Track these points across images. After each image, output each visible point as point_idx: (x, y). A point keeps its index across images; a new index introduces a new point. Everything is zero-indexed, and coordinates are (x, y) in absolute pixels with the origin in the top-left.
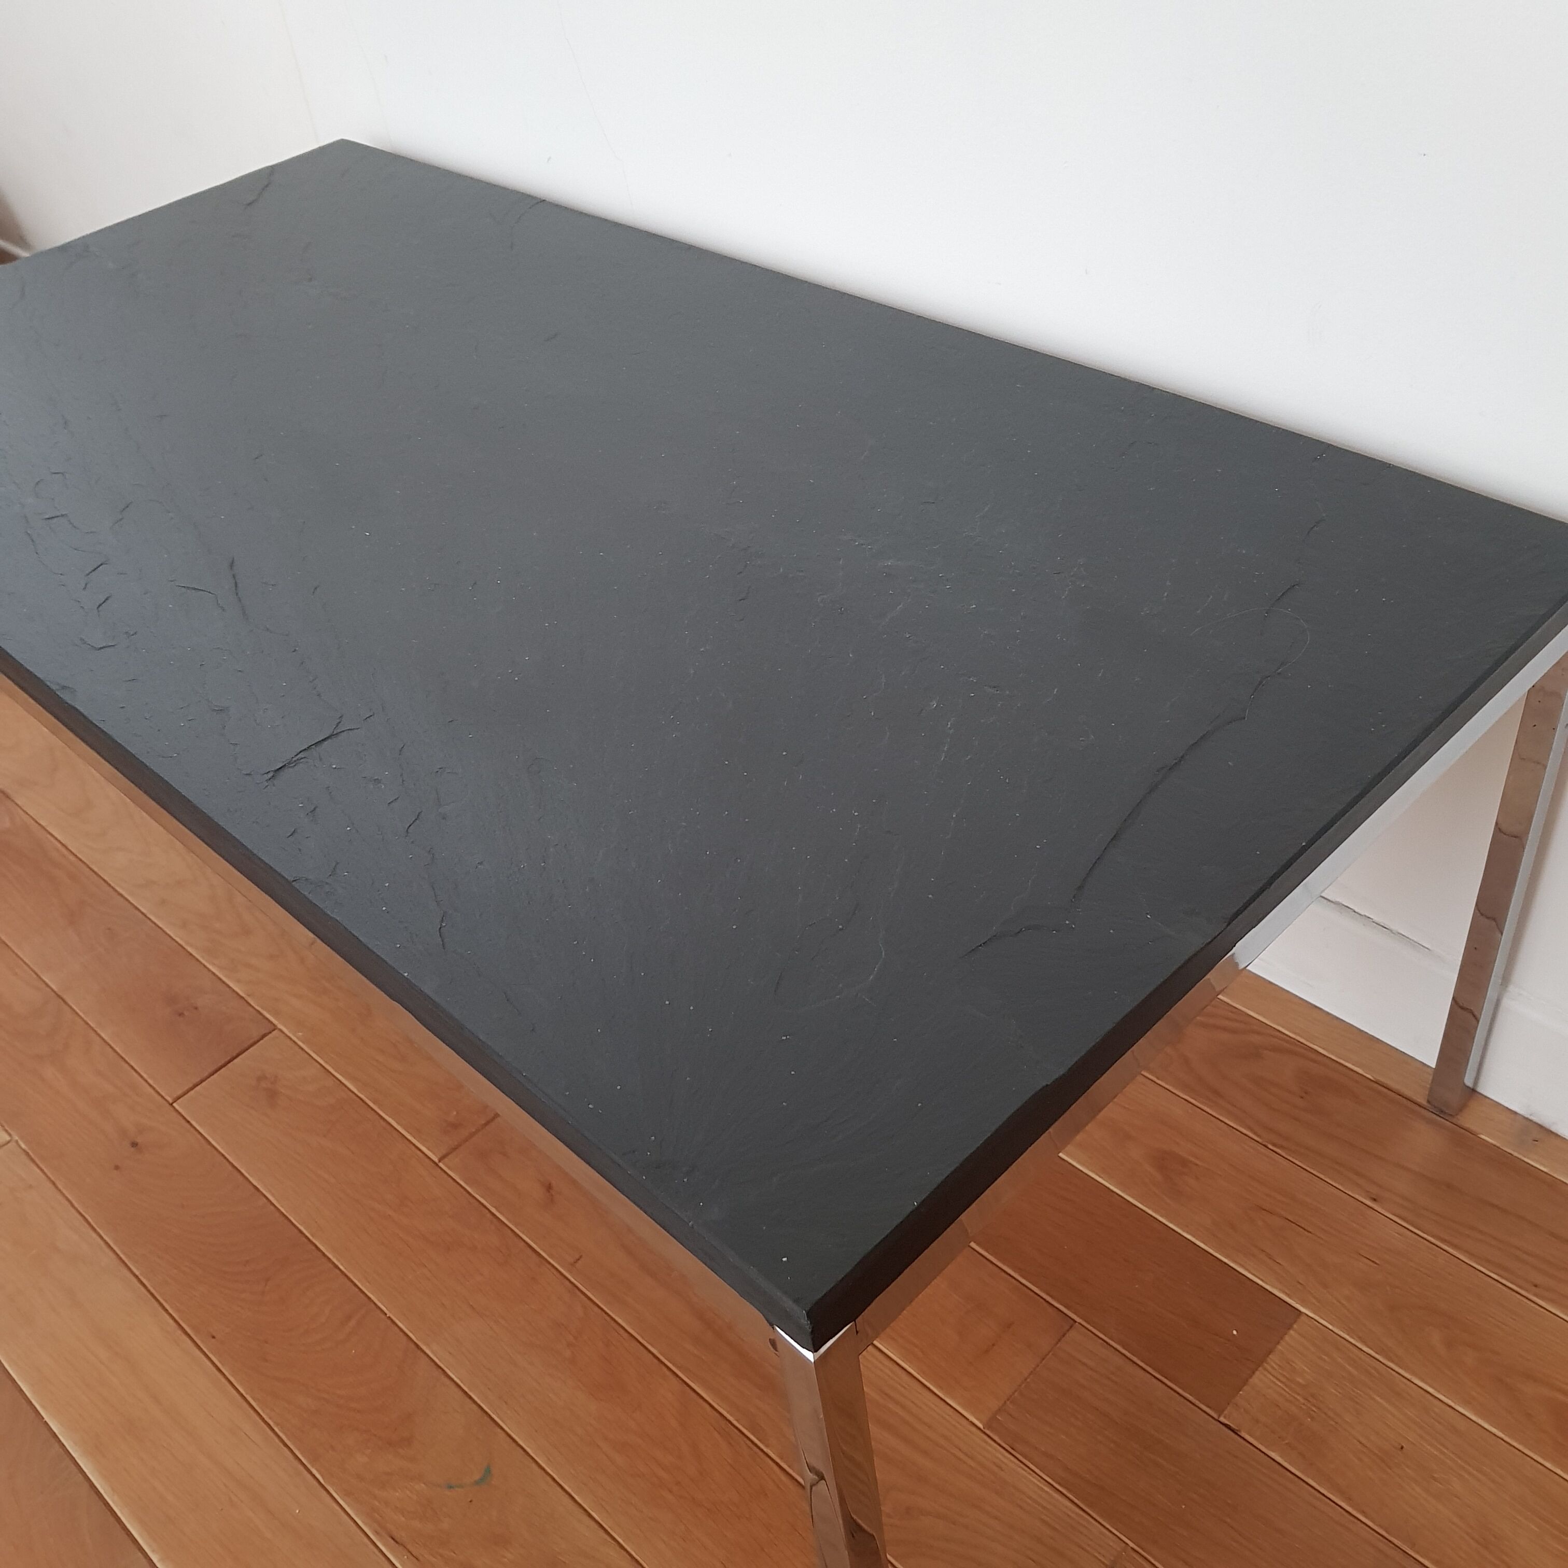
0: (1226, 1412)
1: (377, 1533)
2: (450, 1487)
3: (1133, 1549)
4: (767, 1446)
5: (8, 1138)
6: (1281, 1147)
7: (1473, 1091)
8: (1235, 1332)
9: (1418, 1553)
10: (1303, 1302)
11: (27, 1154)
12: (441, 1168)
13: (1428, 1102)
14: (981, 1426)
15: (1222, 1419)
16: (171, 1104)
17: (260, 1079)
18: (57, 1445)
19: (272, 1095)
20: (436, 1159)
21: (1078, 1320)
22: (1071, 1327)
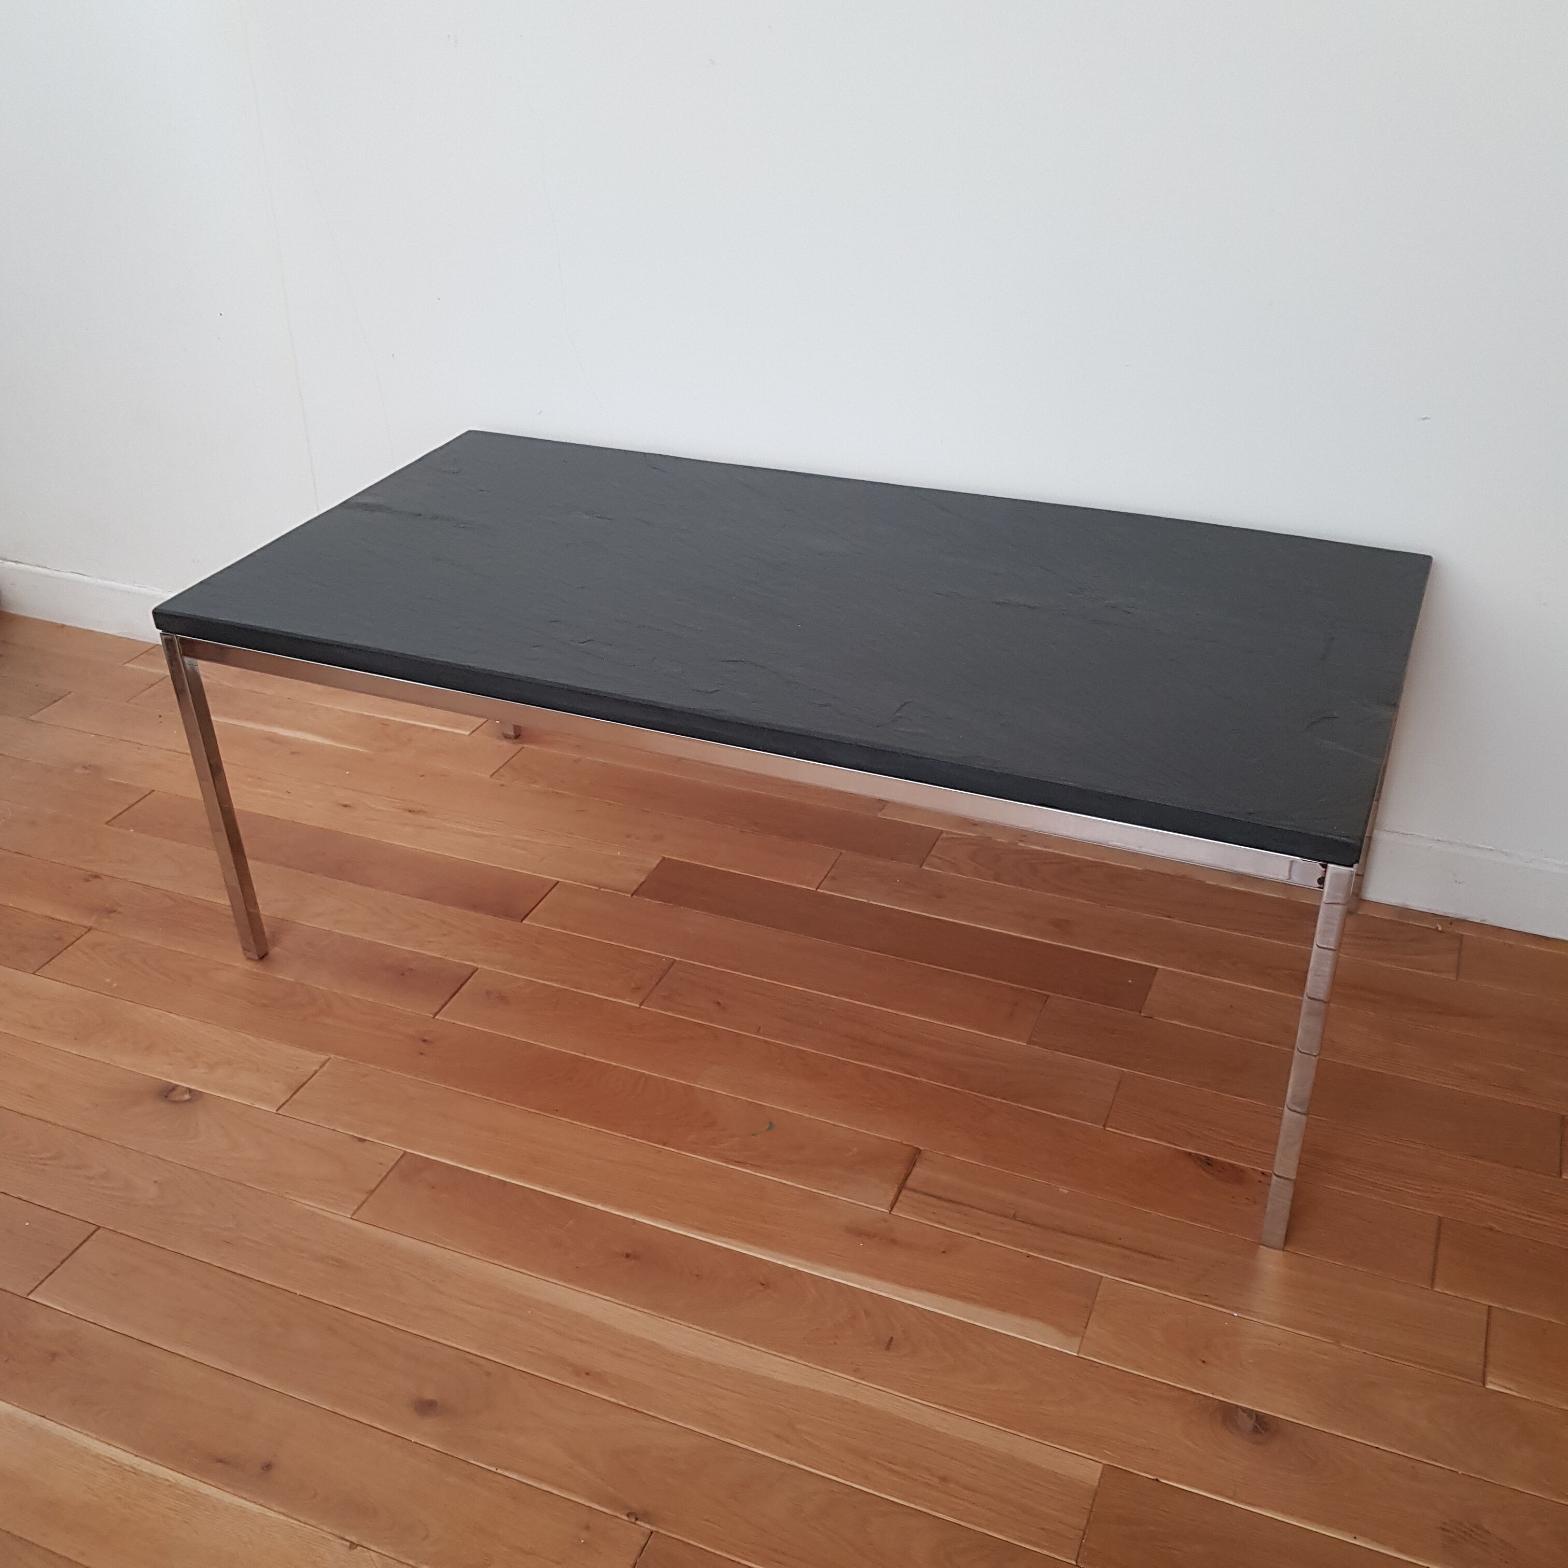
0: (1142, 1011)
1: (725, 1162)
2: (754, 1135)
5: (327, 1057)
8: (1130, 981)
10: (1156, 963)
12: (645, 1009)
14: (1026, 1045)
15: (1142, 1014)
16: (435, 1018)
19: (504, 1000)
20: (638, 1006)
21: (1050, 994)
22: (1048, 998)
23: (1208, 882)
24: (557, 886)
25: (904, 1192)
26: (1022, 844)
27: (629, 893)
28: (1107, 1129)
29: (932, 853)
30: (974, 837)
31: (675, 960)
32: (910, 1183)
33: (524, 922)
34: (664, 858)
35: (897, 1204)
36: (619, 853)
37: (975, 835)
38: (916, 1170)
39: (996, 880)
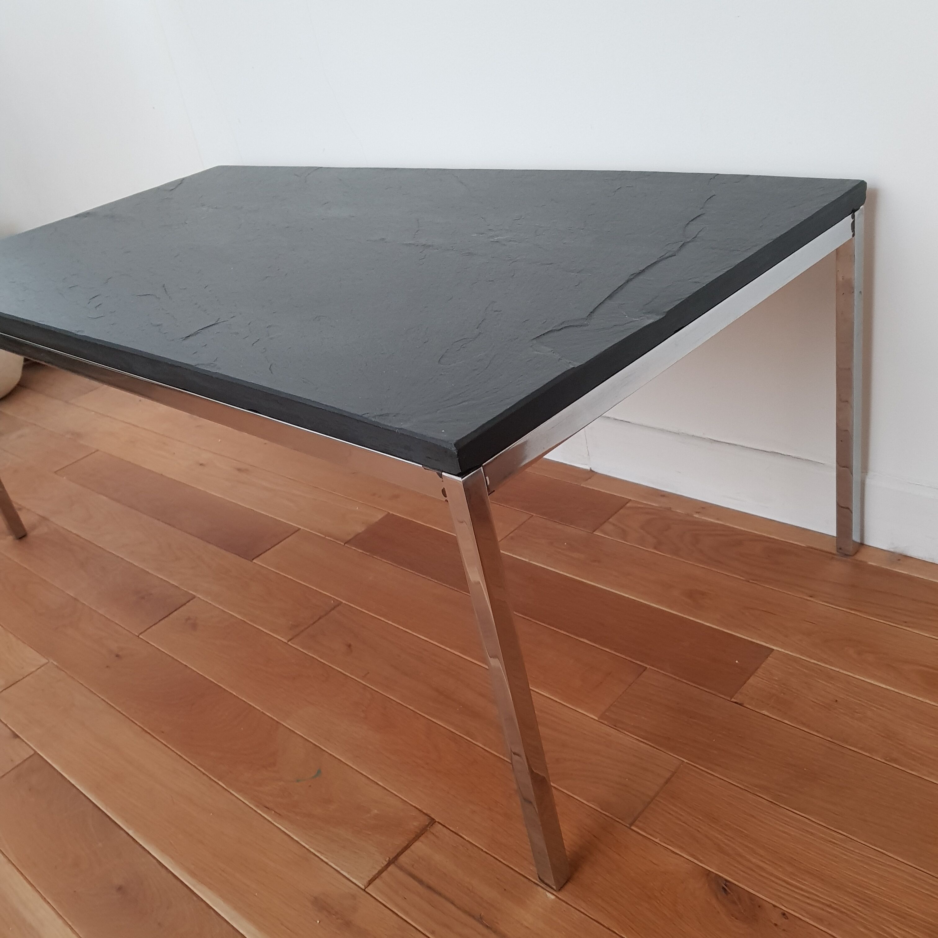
0: (735, 697)
1: (257, 806)
2: (298, 781)
3: (687, 763)
4: (477, 741)
5: (47, 661)
6: (757, 580)
7: (862, 544)
8: (737, 662)
9: (850, 745)
10: (774, 645)
11: (57, 667)
12: (289, 645)
13: (838, 552)
14: (596, 719)
15: (733, 700)
16: (138, 636)
17: (189, 619)
18: (75, 789)
19: (194, 626)
20: (286, 641)
21: (648, 667)
22: (644, 670)
23: (870, 563)
24: (296, 533)
25: (391, 868)
26: (696, 516)
27: (342, 542)
28: (633, 828)
29: (611, 520)
30: (657, 507)
31: (341, 602)
32: (403, 859)
33: (254, 561)
34: (389, 513)
35: (377, 881)
36: (358, 508)
37: (657, 505)
38: (418, 844)
39: (655, 548)
